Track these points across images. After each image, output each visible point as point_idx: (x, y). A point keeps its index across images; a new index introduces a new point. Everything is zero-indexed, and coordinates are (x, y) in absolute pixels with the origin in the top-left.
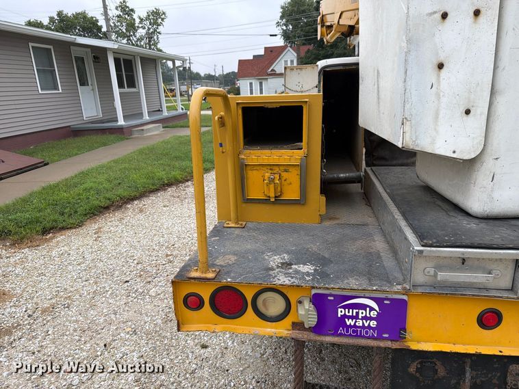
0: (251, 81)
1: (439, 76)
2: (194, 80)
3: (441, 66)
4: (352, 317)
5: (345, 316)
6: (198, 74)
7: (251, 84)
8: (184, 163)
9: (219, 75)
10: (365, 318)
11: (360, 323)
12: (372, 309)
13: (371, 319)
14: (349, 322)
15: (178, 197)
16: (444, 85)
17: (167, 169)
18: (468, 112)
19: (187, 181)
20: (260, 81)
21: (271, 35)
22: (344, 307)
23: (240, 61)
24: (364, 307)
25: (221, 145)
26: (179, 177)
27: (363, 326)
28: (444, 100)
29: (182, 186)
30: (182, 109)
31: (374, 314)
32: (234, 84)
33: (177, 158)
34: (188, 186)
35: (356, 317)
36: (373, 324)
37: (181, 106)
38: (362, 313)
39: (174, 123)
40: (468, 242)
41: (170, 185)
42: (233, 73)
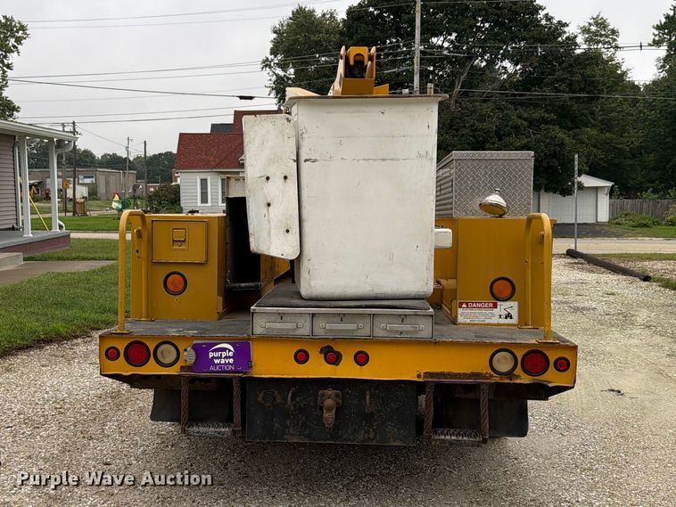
0: (204, 176)
1: (268, 210)
2: (80, 166)
3: (269, 205)
4: (218, 358)
5: (213, 357)
6: (88, 154)
7: (204, 182)
8: (70, 313)
9: (138, 158)
10: (226, 357)
11: (223, 362)
12: (230, 351)
13: (230, 357)
14: (217, 361)
15: (62, 356)
16: (272, 215)
17: (43, 319)
18: (288, 231)
19: (76, 337)
20: (225, 176)
21: (241, 98)
22: (213, 351)
23: (182, 135)
24: (224, 350)
25: (137, 251)
26: (63, 331)
27: (225, 364)
28: (273, 224)
29: (67, 345)
30: (61, 227)
31: (231, 354)
32: (171, 178)
33: (58, 305)
34: (77, 345)
35: (221, 358)
36: (231, 361)
37: (58, 221)
38: (224, 354)
39: (46, 252)
40: (280, 304)
41: (49, 341)
42: (168, 154)
